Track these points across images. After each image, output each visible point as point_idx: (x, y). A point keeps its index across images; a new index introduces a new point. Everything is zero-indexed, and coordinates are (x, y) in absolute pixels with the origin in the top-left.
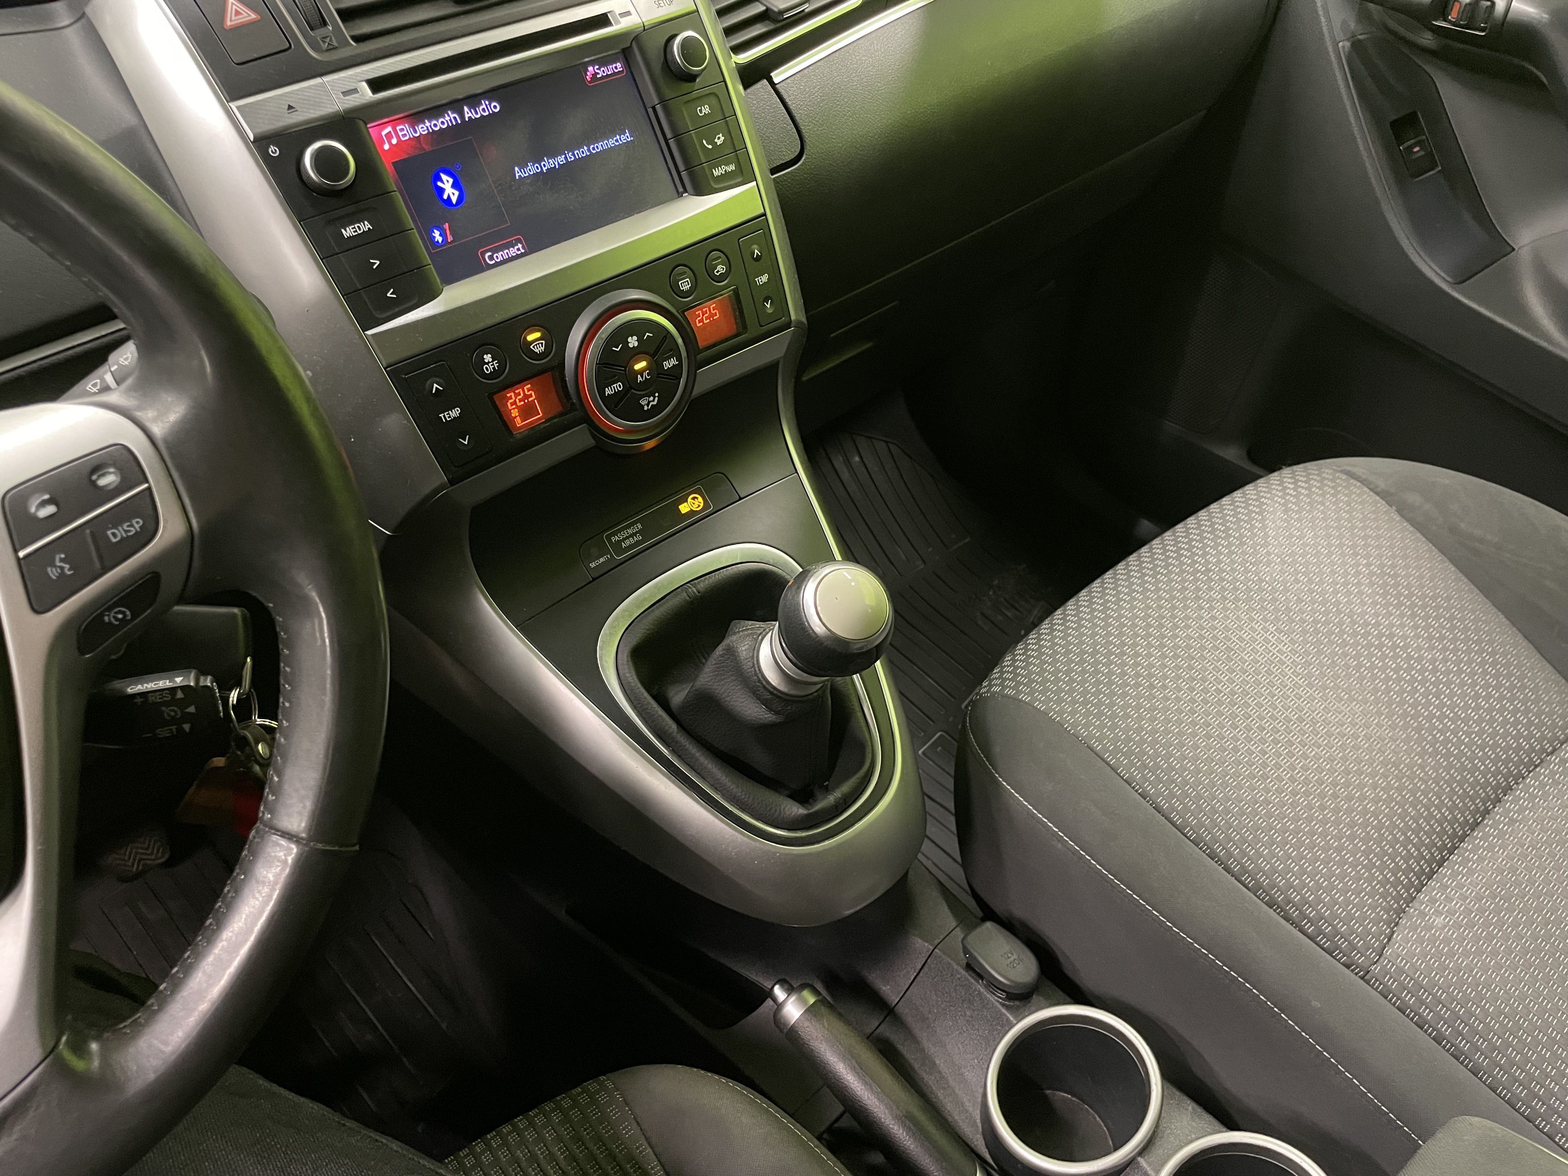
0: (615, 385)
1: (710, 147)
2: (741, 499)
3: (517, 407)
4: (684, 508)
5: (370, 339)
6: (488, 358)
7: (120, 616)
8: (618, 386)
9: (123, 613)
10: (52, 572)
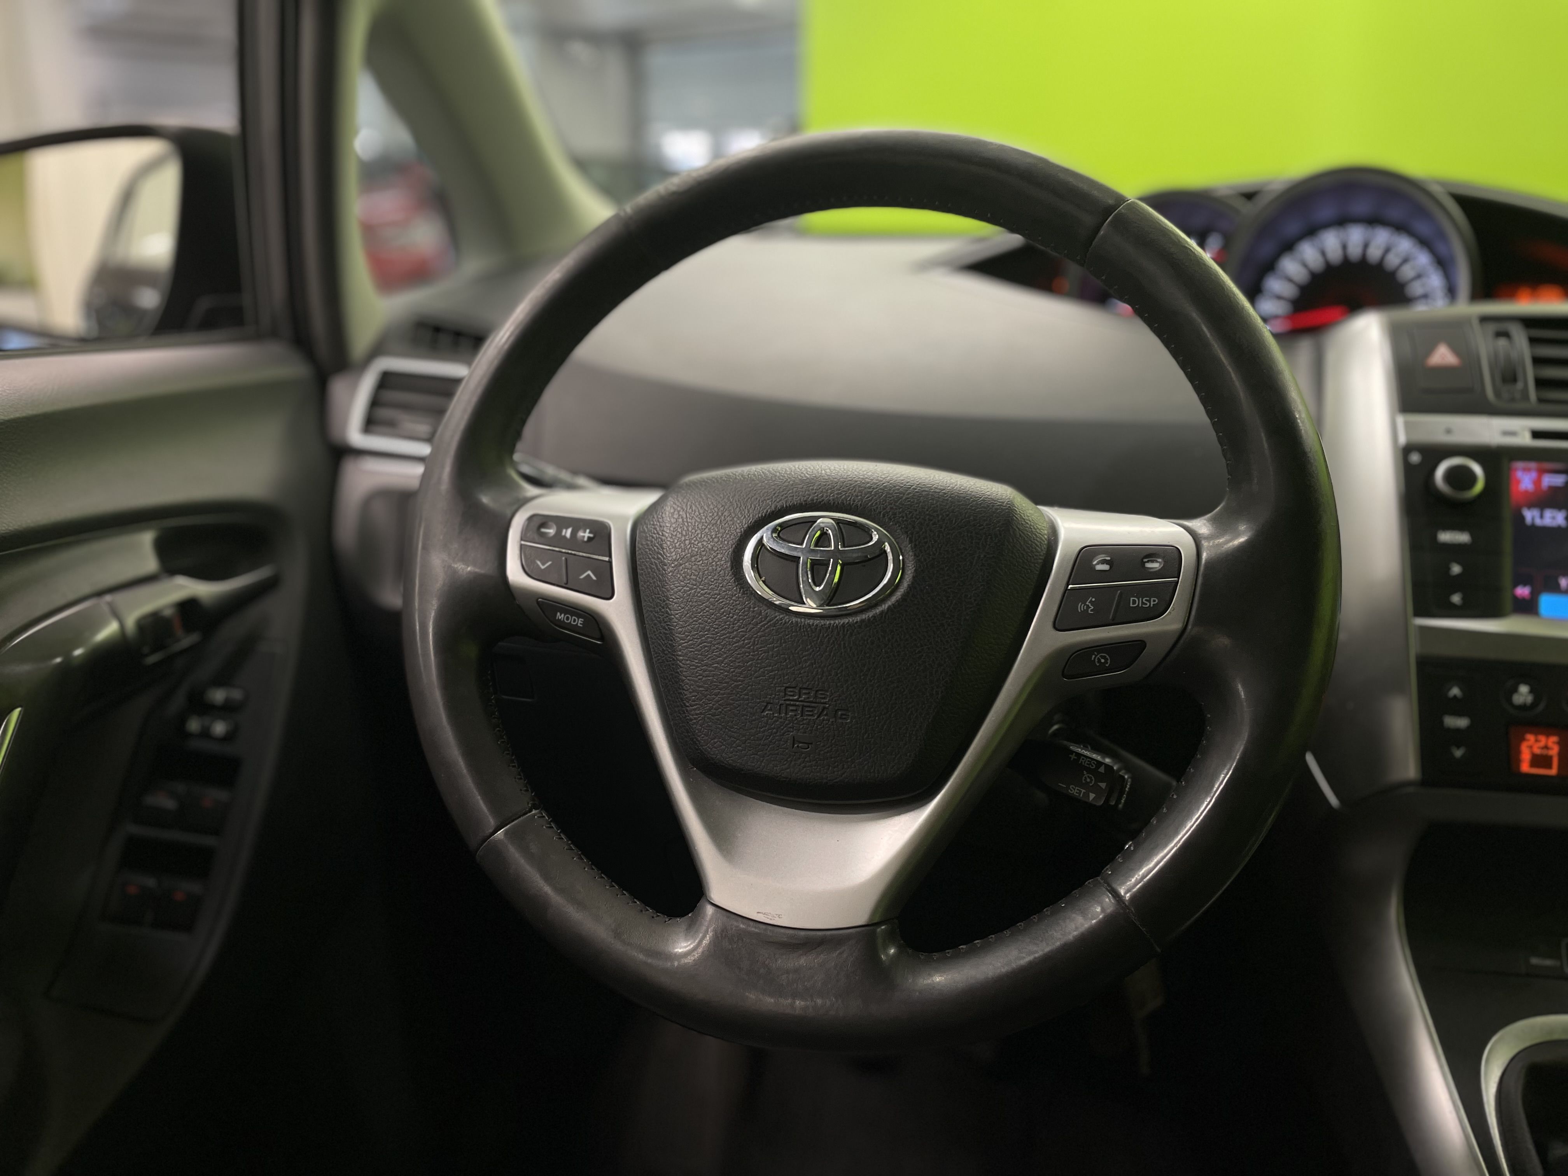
3: (1531, 752)
5: (1417, 626)
6: (1525, 689)
7: (1103, 660)
9: (1106, 659)
10: (1081, 607)
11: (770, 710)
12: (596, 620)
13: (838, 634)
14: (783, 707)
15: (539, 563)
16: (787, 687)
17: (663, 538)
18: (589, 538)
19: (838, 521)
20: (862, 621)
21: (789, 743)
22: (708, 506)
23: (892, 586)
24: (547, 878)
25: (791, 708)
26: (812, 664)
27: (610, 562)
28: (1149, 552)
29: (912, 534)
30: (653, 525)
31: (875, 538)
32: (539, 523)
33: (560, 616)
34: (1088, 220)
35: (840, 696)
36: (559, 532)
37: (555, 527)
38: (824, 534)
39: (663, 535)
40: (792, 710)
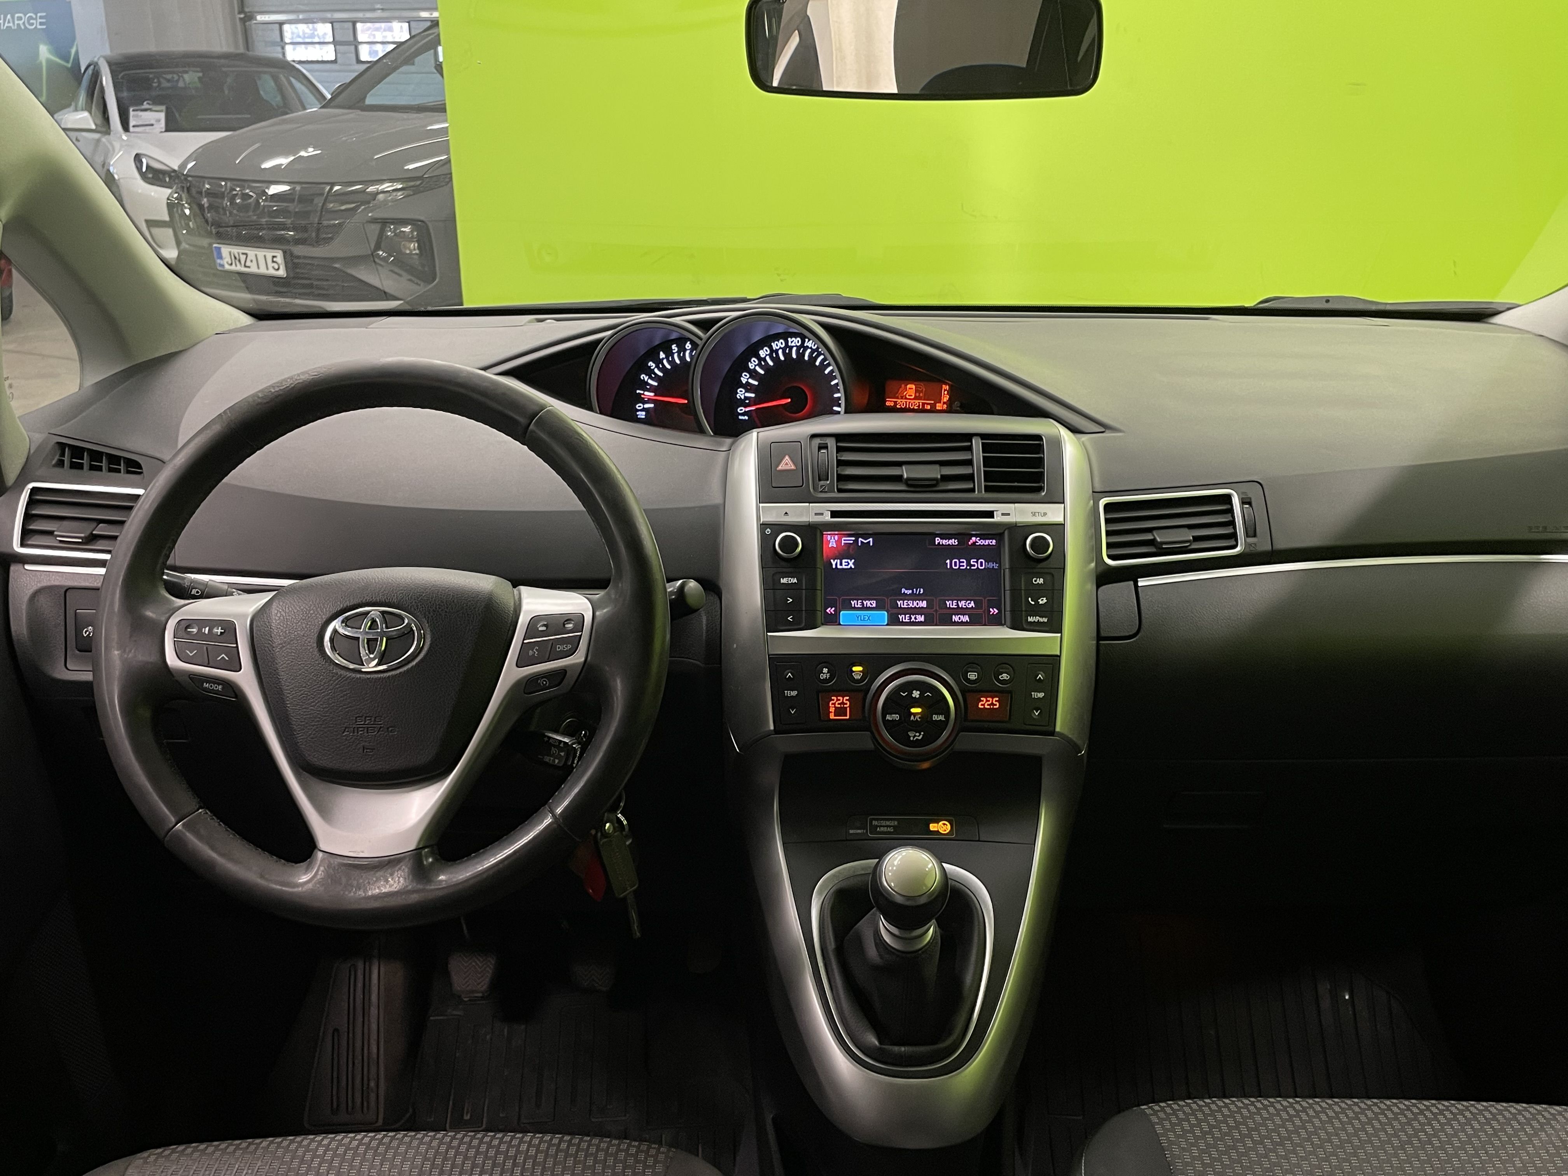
0: (894, 715)
1: (1033, 603)
2: (979, 841)
3: (835, 707)
4: (933, 827)
5: (768, 637)
6: (825, 670)
7: (545, 683)
8: (896, 717)
10: (531, 653)
11: (348, 732)
12: (231, 686)
13: (386, 681)
14: (356, 729)
15: (188, 652)
16: (356, 717)
17: (271, 630)
18: (221, 633)
19: (383, 613)
20: (400, 673)
21: (361, 750)
22: (300, 607)
23: (419, 650)
24: (213, 848)
25: (361, 729)
26: (371, 702)
27: (237, 647)
28: (567, 618)
29: (428, 617)
30: (264, 621)
31: (406, 621)
32: (185, 626)
33: (206, 685)
34: (523, 420)
35: (389, 719)
36: (200, 630)
37: (197, 628)
38: (374, 621)
39: (271, 628)
40: (361, 731)
